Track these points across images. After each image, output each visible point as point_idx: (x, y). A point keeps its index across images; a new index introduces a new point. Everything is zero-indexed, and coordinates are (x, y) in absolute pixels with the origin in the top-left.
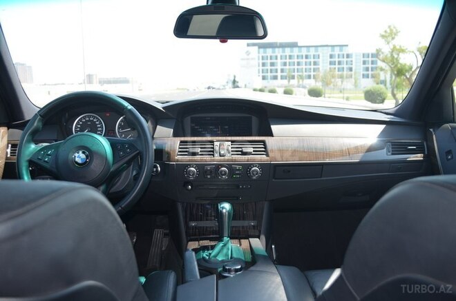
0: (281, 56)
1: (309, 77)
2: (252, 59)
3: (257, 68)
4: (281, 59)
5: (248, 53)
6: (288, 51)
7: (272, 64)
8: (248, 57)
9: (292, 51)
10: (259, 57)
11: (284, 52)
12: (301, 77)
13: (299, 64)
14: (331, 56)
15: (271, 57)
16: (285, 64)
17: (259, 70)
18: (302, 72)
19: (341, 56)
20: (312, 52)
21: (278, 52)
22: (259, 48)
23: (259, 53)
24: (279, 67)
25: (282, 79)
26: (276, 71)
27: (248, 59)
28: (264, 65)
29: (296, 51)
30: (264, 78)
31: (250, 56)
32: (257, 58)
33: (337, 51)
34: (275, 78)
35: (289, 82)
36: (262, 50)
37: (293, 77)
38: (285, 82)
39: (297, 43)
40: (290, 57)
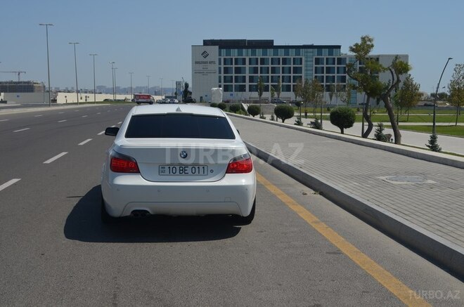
0: (250, 59)
1: (288, 89)
2: (211, 62)
3: (217, 75)
4: (250, 64)
5: (205, 54)
6: (259, 54)
7: (238, 70)
8: (205, 60)
9: (265, 54)
10: (220, 60)
11: (254, 53)
12: (276, 88)
13: (274, 70)
14: (318, 61)
15: (236, 59)
16: (255, 70)
17: (220, 77)
18: (279, 82)
19: (330, 61)
20: (292, 55)
21: (247, 54)
22: (220, 48)
23: (220, 55)
24: (247, 75)
25: (251, 90)
26: (244, 79)
27: (206, 63)
28: (226, 70)
29: (270, 54)
30: (226, 89)
31: (208, 59)
32: (217, 62)
33: (325, 55)
34: (242, 89)
35: (260, 95)
36: (224, 51)
37: (266, 89)
38: (255, 95)
39: (272, 41)
40: (263, 61)
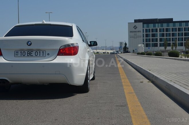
0: (160, 29)
2: (138, 32)
3: (142, 38)
4: (160, 32)
5: (135, 27)
6: (165, 26)
7: (153, 35)
8: (135, 30)
9: (168, 26)
10: (143, 30)
11: (162, 26)
13: (173, 35)
15: (152, 29)
16: (163, 35)
18: (176, 41)
21: (158, 26)
22: (143, 24)
23: (143, 27)
24: (159, 38)
25: (160, 46)
26: (157, 40)
27: (136, 32)
28: (147, 35)
29: (171, 26)
30: (147, 45)
31: (137, 30)
32: (142, 31)
34: (156, 45)
35: (166, 48)
36: (145, 25)
37: (169, 45)
38: (163, 48)
39: (172, 19)
40: (167, 30)
